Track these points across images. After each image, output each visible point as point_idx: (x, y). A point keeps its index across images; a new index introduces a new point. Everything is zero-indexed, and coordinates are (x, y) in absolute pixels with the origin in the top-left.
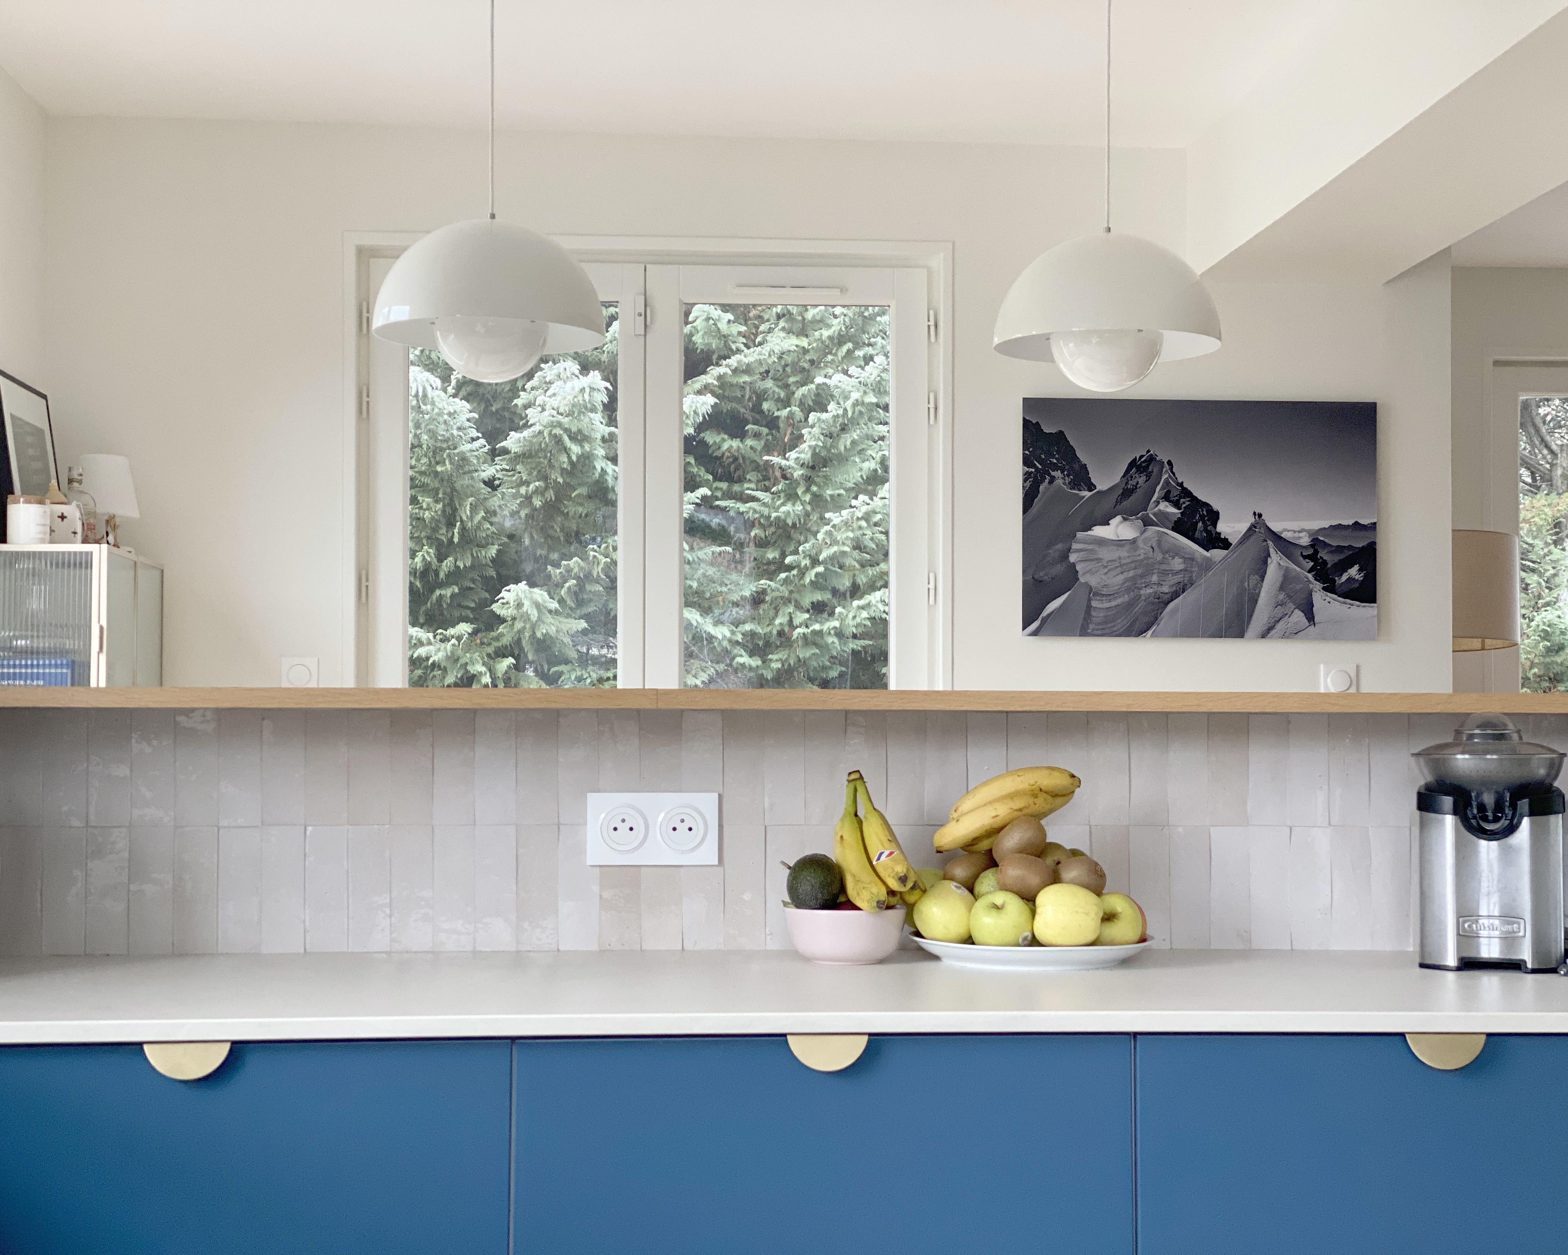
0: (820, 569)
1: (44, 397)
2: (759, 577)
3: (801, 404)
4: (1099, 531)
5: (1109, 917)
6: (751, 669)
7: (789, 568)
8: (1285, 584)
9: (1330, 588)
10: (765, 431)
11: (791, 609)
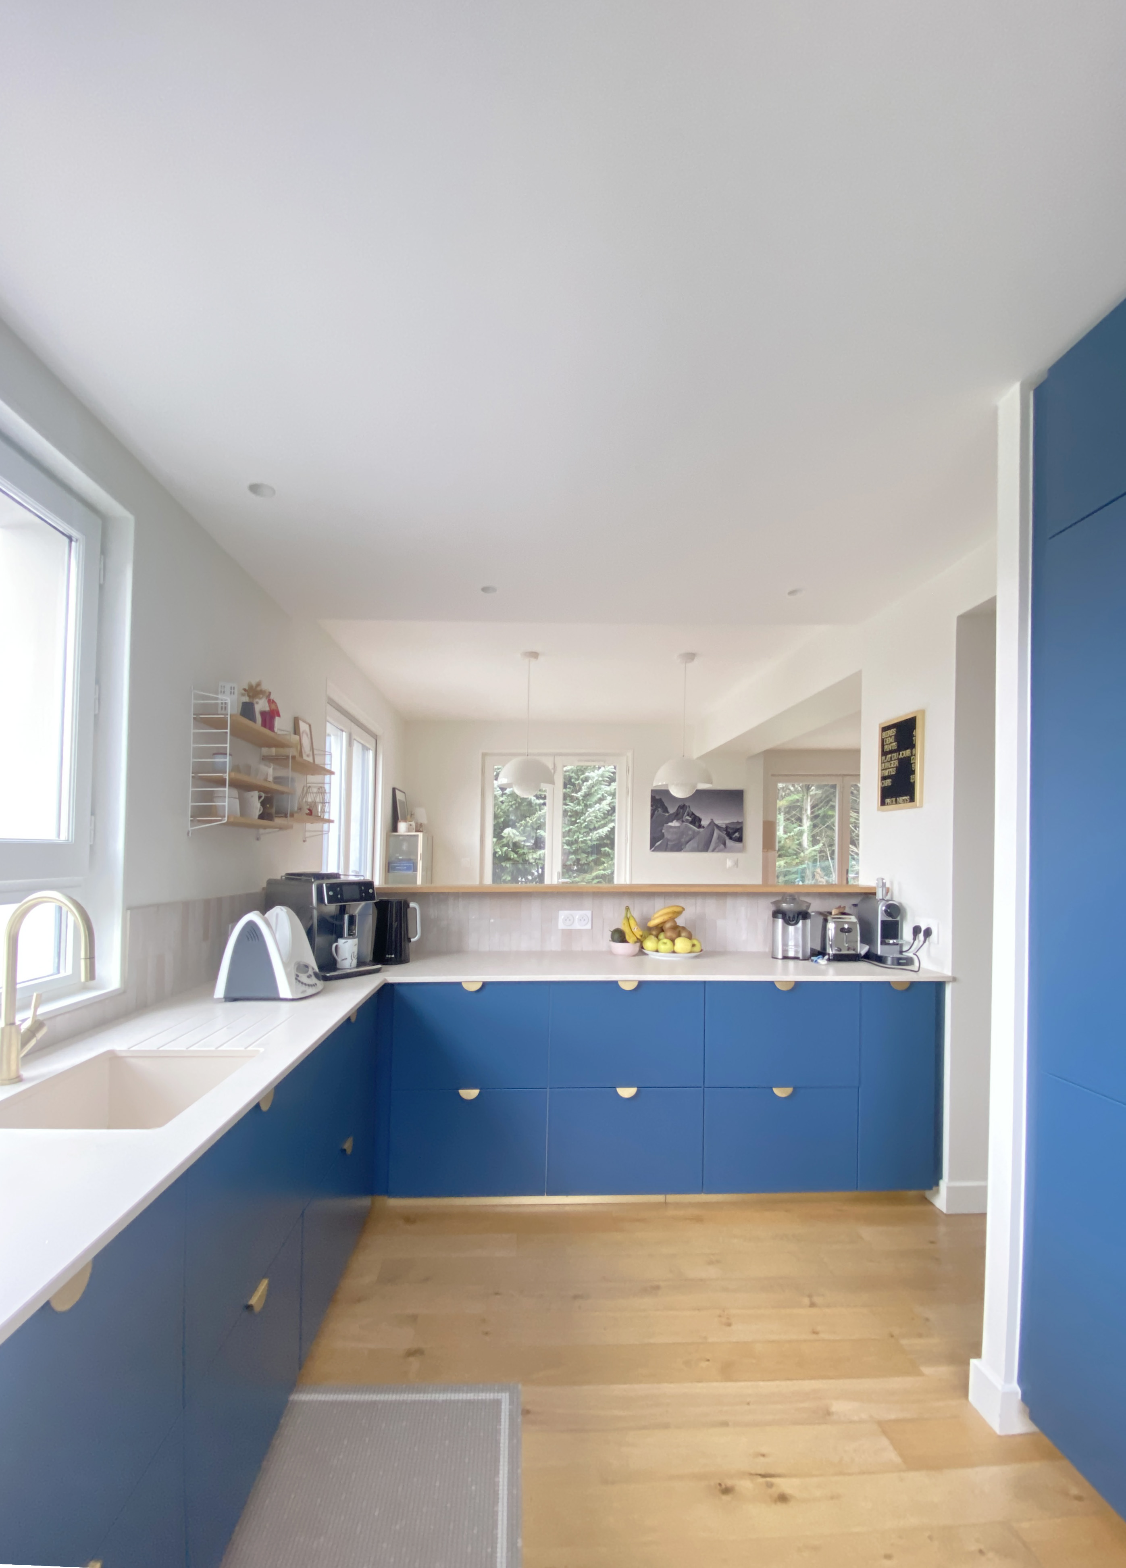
0: (586, 823)
1: (404, 793)
2: (569, 825)
3: (582, 780)
4: (670, 824)
5: (694, 945)
6: (567, 849)
7: (578, 823)
8: (719, 837)
9: (731, 838)
10: (572, 787)
11: (578, 834)
